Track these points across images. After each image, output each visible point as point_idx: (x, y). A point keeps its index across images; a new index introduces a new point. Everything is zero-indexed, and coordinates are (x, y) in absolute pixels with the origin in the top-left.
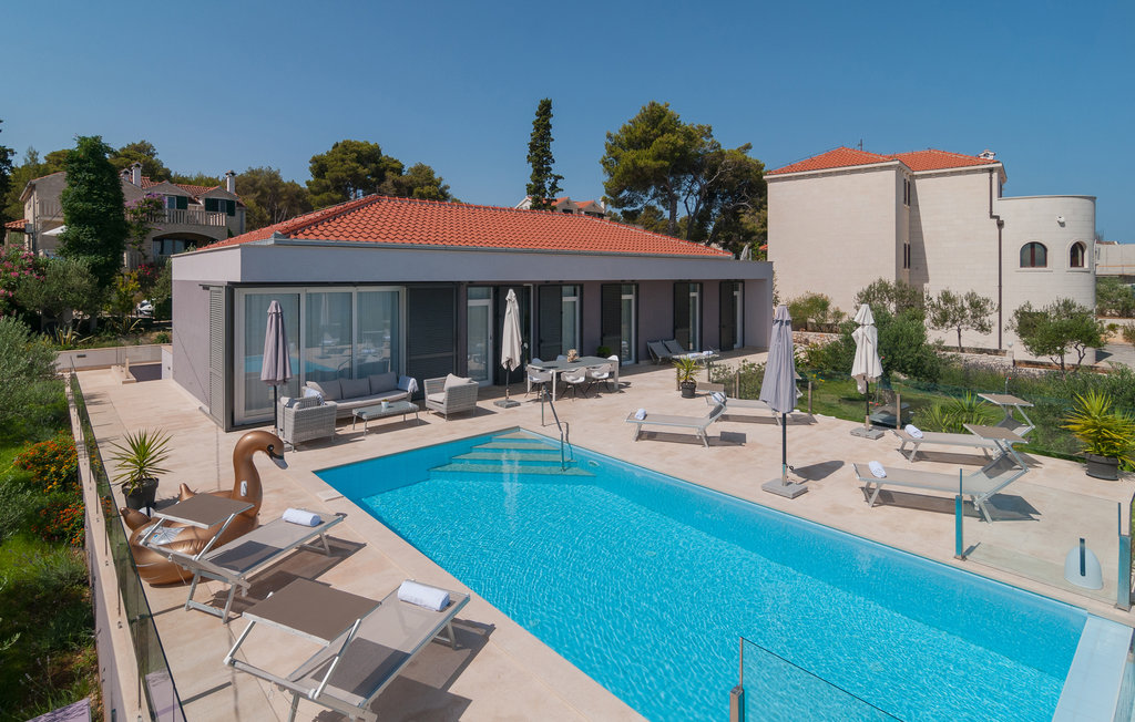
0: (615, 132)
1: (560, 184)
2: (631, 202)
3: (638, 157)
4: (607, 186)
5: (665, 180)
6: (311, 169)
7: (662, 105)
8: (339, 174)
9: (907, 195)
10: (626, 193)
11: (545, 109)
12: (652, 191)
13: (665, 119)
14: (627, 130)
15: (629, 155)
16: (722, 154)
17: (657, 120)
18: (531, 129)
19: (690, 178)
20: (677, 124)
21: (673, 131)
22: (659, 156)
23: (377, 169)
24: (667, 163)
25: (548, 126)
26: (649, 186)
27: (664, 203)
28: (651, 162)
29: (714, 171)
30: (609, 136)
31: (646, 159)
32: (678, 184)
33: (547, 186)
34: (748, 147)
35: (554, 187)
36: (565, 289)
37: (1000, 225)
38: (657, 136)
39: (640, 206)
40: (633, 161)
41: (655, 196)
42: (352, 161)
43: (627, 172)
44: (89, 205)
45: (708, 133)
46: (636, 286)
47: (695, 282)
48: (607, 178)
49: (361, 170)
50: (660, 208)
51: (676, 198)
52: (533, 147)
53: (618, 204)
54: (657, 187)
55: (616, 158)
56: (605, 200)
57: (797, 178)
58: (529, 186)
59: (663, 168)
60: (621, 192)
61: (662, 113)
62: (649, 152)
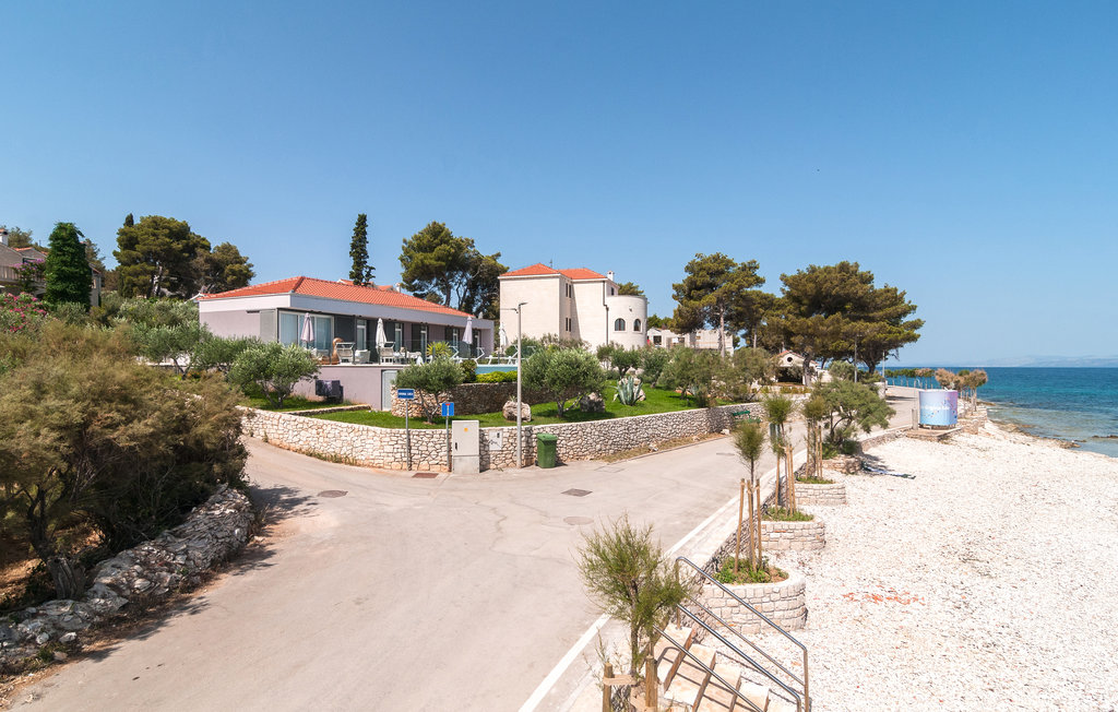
0: (409, 239)
1: (373, 273)
2: (420, 288)
3: (425, 258)
4: (404, 275)
5: (444, 275)
6: (118, 240)
7: (441, 224)
8: (154, 248)
9: (568, 291)
10: (416, 281)
11: (362, 221)
12: (434, 281)
13: (443, 234)
14: (416, 238)
15: (419, 256)
16: (480, 260)
17: (437, 234)
18: (353, 233)
19: (461, 273)
20: (451, 238)
21: (447, 242)
22: (439, 259)
23: (187, 245)
24: (444, 264)
25: (365, 233)
26: (432, 278)
27: (443, 290)
28: (433, 262)
29: (476, 270)
30: (405, 241)
31: (430, 259)
32: (452, 276)
33: (364, 274)
34: (499, 255)
35: (368, 275)
36: (397, 325)
37: (607, 309)
38: (438, 245)
39: (426, 291)
40: (422, 261)
41: (437, 285)
42: (166, 236)
43: (417, 267)
44: (73, 269)
45: (471, 243)
46: (427, 326)
47: (456, 328)
48: (403, 270)
49: (174, 245)
50: (439, 293)
51: (451, 287)
52: (353, 246)
53: (411, 288)
54: (438, 279)
55: (410, 257)
56: (402, 286)
57: (515, 279)
58: (352, 273)
59: (441, 267)
60: (413, 281)
61: (441, 229)
62: (433, 255)
